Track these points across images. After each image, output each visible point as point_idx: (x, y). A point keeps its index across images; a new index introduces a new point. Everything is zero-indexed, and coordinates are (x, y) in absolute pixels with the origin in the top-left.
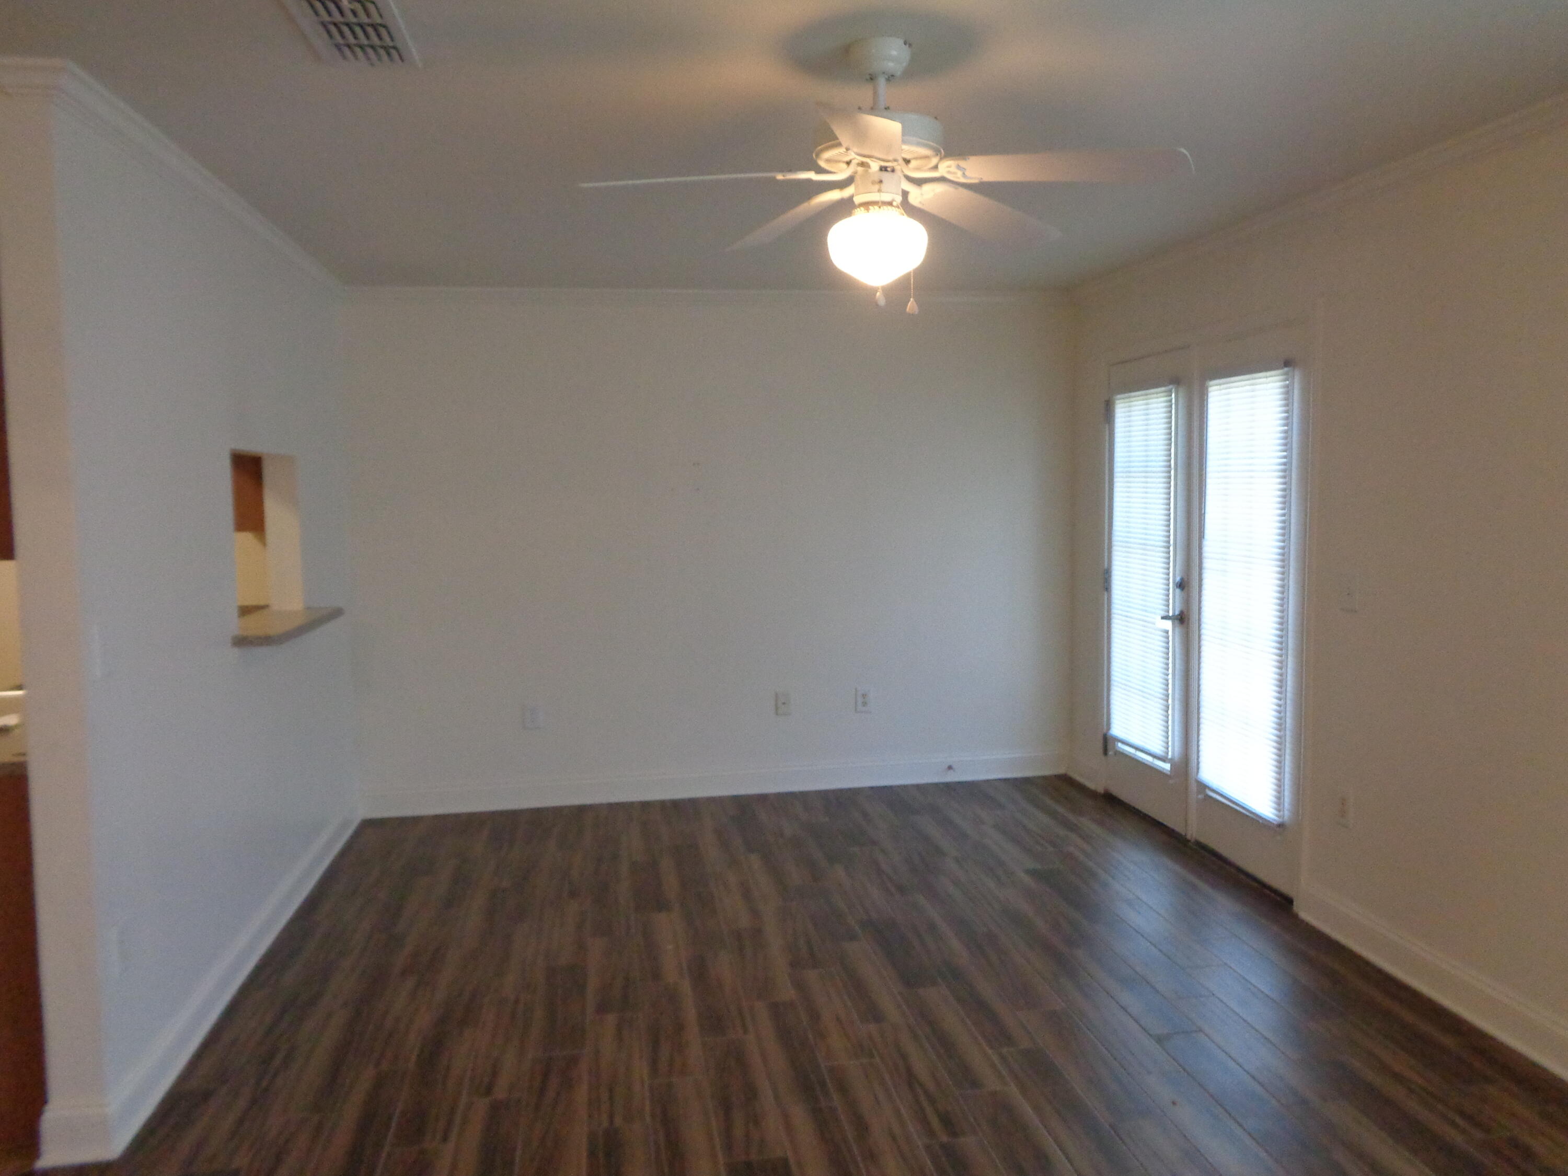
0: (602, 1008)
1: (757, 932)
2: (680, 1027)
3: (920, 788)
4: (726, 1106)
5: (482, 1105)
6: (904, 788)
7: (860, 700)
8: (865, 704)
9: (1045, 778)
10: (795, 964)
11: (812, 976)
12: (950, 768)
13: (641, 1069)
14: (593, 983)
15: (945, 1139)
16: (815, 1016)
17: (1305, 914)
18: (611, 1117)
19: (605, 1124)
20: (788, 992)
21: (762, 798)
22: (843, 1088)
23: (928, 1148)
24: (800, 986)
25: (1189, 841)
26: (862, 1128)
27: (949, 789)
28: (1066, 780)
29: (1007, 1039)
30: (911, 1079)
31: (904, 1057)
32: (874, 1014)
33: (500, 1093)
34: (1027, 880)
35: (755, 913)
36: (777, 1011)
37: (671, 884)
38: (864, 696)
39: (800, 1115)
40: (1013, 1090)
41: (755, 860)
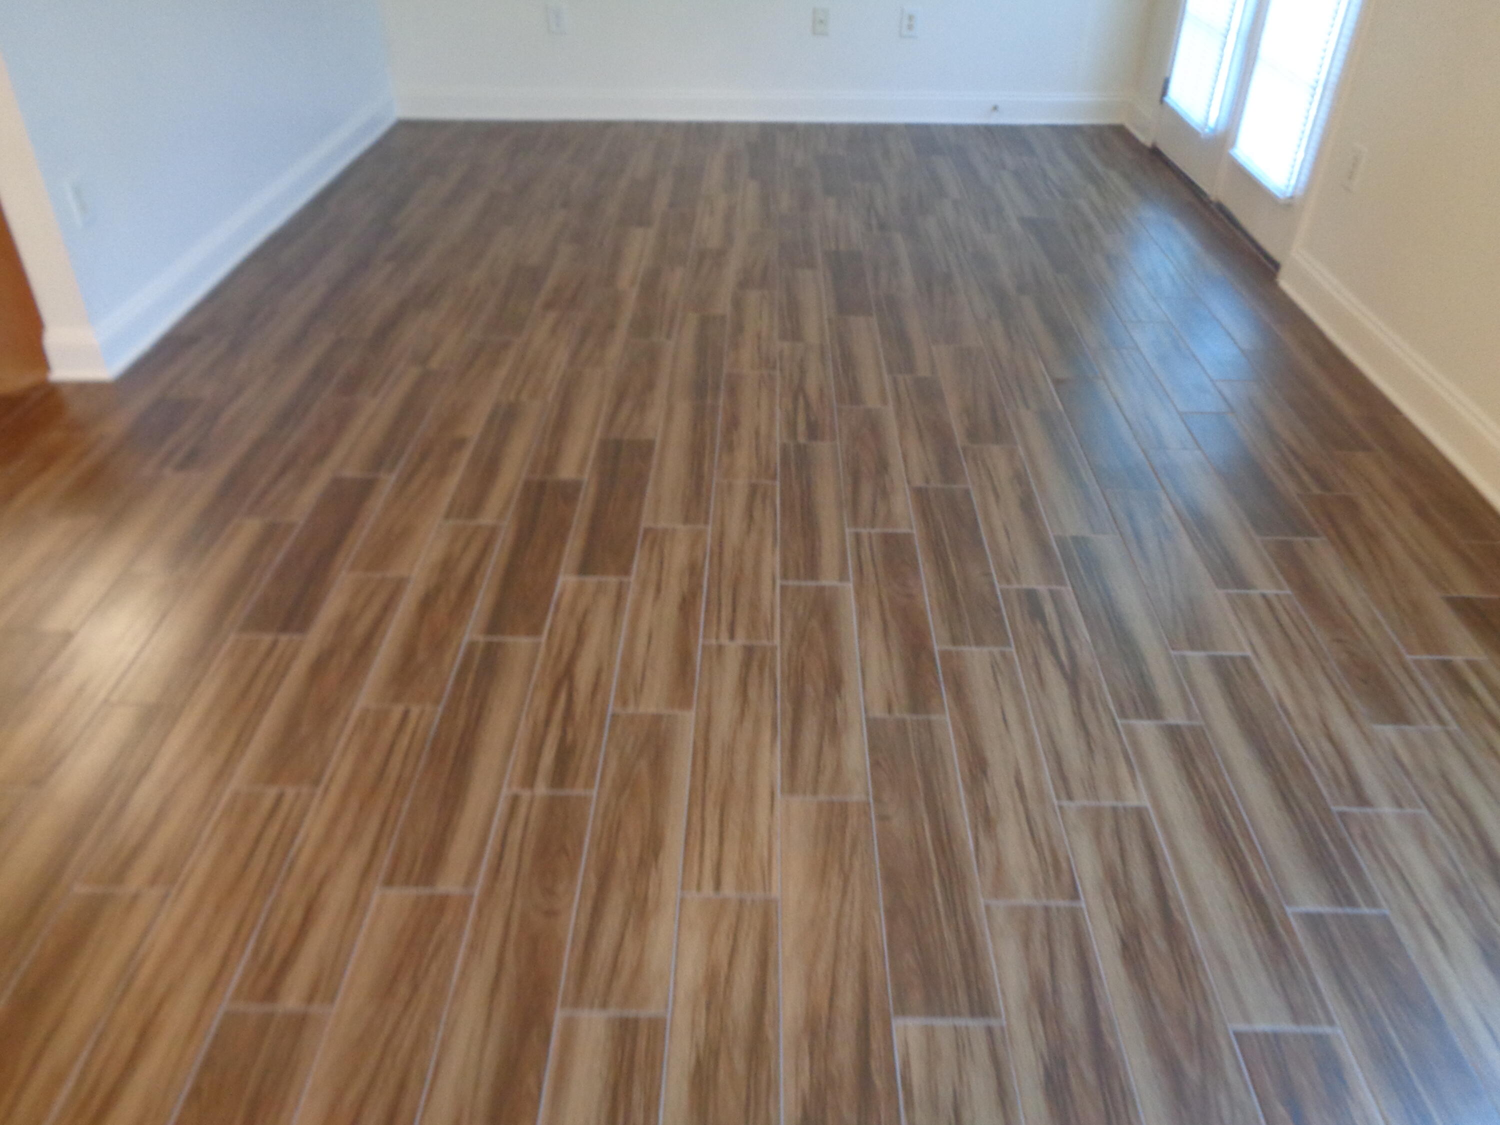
0: (549, 305)
1: (720, 255)
2: (611, 327)
3: (958, 129)
4: (620, 397)
5: (414, 372)
6: (942, 127)
7: (906, 22)
8: (910, 27)
9: (1093, 127)
10: (744, 284)
11: (753, 296)
12: (995, 108)
13: (562, 356)
14: (550, 283)
15: (802, 440)
16: (739, 328)
17: (1285, 283)
18: (519, 393)
19: (512, 397)
20: (723, 306)
21: (790, 128)
22: (733, 392)
23: (784, 449)
24: (738, 304)
25: (1211, 202)
26: (733, 423)
27: (989, 133)
28: (1120, 131)
29: (909, 365)
30: (798, 391)
31: (803, 372)
32: (794, 333)
33: (434, 364)
34: (1015, 225)
35: (728, 237)
36: (705, 322)
37: (661, 202)
38: (911, 18)
39: (683, 409)
40: (890, 411)
41: (752, 189)
